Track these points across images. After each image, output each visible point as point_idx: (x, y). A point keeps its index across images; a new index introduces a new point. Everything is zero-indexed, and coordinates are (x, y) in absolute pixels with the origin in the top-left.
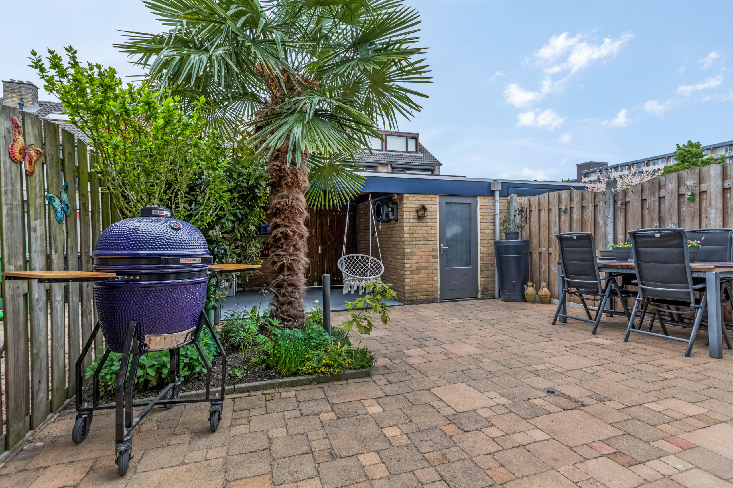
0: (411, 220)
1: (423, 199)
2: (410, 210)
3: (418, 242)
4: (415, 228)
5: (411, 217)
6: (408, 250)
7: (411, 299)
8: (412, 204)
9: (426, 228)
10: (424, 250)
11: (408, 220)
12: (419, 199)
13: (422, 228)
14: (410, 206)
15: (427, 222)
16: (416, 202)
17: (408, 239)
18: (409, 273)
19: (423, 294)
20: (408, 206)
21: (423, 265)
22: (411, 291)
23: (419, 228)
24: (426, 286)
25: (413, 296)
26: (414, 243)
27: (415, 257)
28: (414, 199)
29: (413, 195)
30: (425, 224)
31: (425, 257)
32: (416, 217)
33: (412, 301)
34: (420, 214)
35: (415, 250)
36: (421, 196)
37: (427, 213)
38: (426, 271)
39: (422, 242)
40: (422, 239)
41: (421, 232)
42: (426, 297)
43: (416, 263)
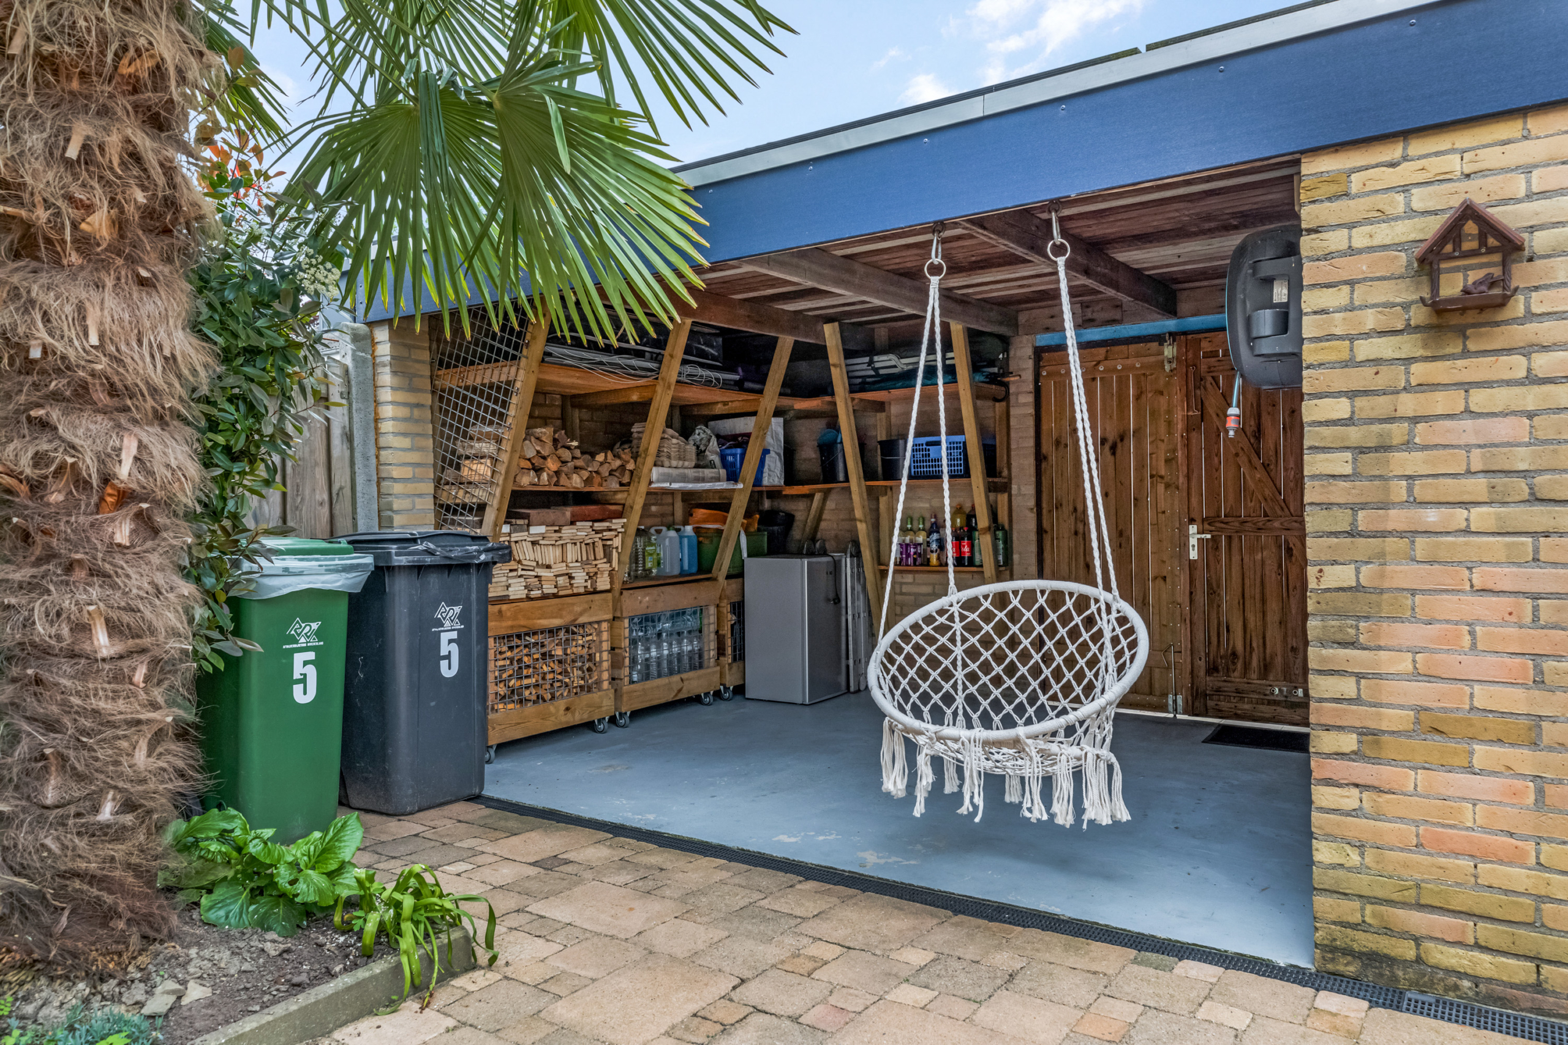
0: (1385, 347)
1: (1492, 158)
2: (1360, 266)
3: (1432, 517)
4: (1408, 404)
5: (1370, 320)
6: (1340, 576)
7: (1365, 941)
8: (1383, 217)
9: (1531, 398)
10: (1505, 577)
11: (1338, 351)
12: (1454, 164)
13: (1479, 399)
14: (1360, 238)
15: (1527, 350)
16: (1420, 199)
17: (1339, 492)
18: (1349, 742)
19: (1486, 932)
20: (1336, 240)
21: (1483, 697)
22: (1361, 883)
23: (1441, 402)
24: (1519, 877)
25: (1388, 931)
26: (1396, 519)
27: (1408, 633)
28: (1406, 173)
29: (1394, 151)
30: (1517, 366)
31: (1512, 637)
32: (1419, 315)
33: (1372, 958)
34: (1452, 286)
35: (1403, 575)
36: (1463, 139)
37: (1521, 274)
38: (1523, 759)
39: (1480, 517)
40: (1478, 486)
41: (1467, 430)
42: (1520, 971)
43: (1417, 675)
